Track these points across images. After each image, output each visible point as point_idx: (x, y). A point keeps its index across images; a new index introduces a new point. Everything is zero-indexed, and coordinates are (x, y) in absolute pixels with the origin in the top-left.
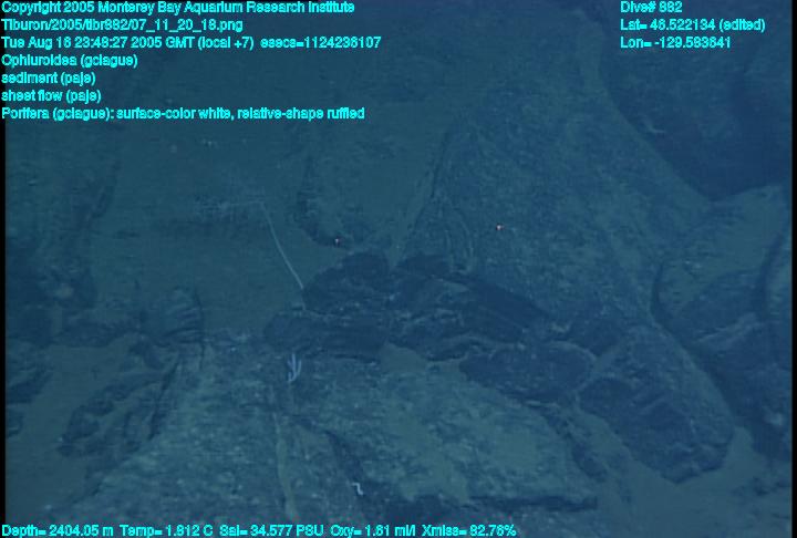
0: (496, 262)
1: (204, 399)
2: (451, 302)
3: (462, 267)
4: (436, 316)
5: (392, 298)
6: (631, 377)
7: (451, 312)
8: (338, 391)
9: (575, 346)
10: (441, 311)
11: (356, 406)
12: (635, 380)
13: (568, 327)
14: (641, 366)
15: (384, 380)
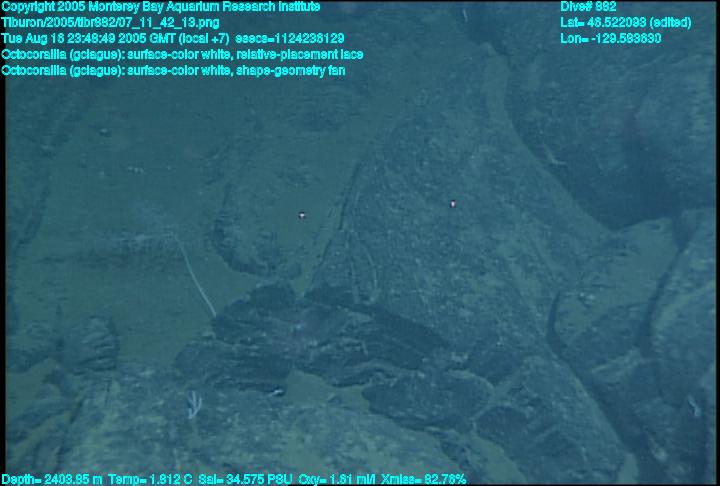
0: (399, 292)
1: (108, 434)
2: (356, 331)
3: (367, 298)
4: (341, 344)
5: (299, 327)
6: (526, 405)
7: (356, 341)
8: (240, 423)
9: (473, 375)
10: (346, 340)
11: (257, 439)
12: (531, 409)
13: (466, 357)
14: (535, 395)
15: (286, 412)
